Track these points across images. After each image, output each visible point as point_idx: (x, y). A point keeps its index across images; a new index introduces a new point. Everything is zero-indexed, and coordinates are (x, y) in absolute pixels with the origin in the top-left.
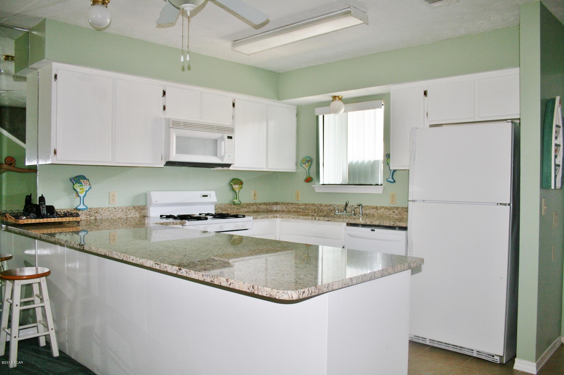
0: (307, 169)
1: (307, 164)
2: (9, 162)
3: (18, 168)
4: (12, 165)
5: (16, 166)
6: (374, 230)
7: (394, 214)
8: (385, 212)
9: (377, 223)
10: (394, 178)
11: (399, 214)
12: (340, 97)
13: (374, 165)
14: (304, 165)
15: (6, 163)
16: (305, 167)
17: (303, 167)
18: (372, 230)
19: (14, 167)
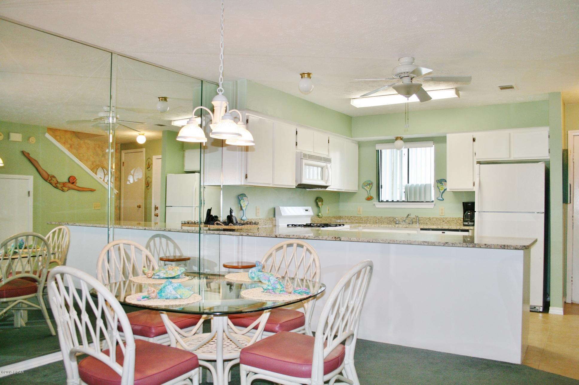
0: (368, 190)
1: (368, 186)
2: (72, 181)
3: (78, 187)
4: (74, 184)
5: (77, 185)
6: (444, 233)
7: (444, 222)
8: (436, 221)
9: (447, 228)
10: (443, 197)
11: (447, 223)
12: (402, 138)
13: (426, 187)
14: (366, 187)
15: (69, 182)
16: (366, 189)
17: (364, 189)
18: (443, 233)
19: (75, 185)
